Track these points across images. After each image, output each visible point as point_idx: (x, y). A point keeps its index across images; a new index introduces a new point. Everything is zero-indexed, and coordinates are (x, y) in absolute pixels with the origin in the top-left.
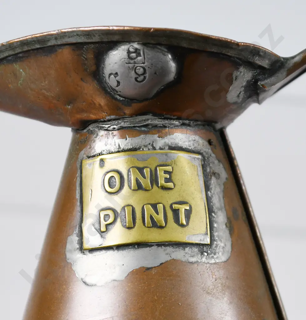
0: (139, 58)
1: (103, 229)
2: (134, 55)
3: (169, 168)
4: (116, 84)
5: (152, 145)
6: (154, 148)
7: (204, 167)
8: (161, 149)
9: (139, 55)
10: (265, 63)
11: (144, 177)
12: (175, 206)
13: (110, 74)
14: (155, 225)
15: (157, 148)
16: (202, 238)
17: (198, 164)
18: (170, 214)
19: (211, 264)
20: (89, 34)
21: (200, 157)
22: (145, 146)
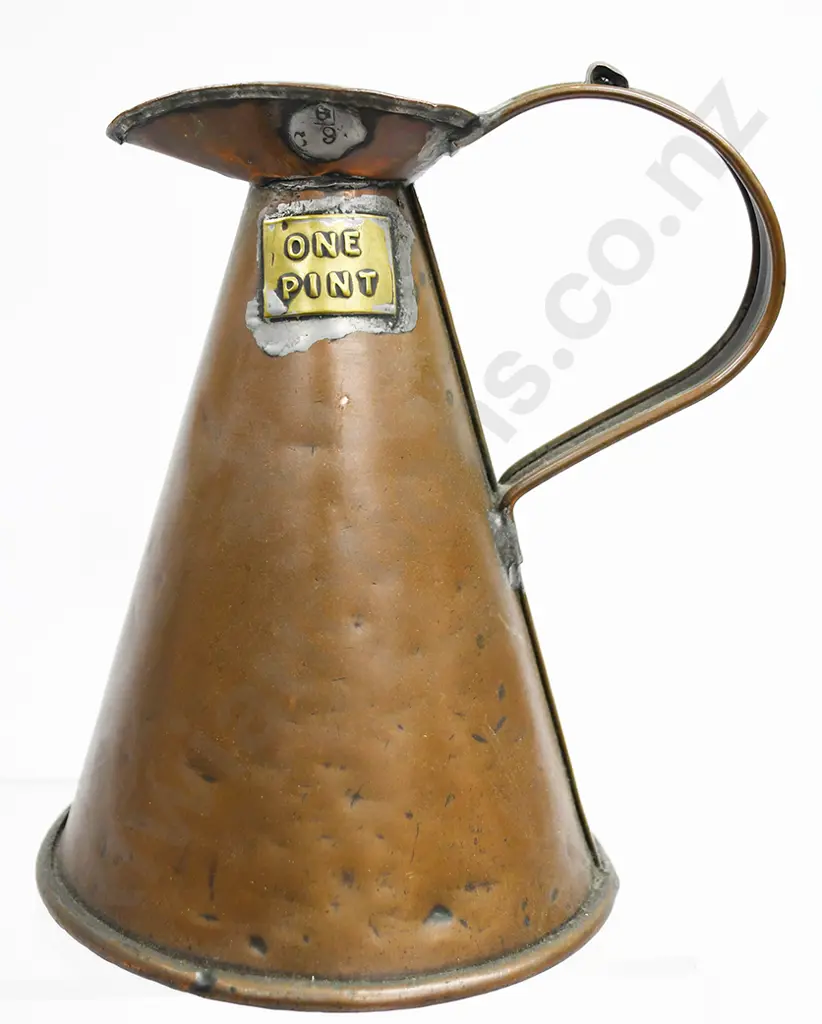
0: (328, 120)
1: (287, 296)
2: (323, 116)
3: (355, 234)
4: (303, 143)
5: (339, 209)
6: (341, 212)
7: (392, 229)
8: (347, 212)
9: (328, 116)
10: (460, 123)
11: (331, 244)
12: (362, 275)
13: (297, 133)
14: (340, 294)
15: (344, 211)
16: (387, 306)
17: (386, 227)
18: (355, 282)
19: (397, 334)
20: (274, 89)
21: (388, 218)
22: (331, 209)
